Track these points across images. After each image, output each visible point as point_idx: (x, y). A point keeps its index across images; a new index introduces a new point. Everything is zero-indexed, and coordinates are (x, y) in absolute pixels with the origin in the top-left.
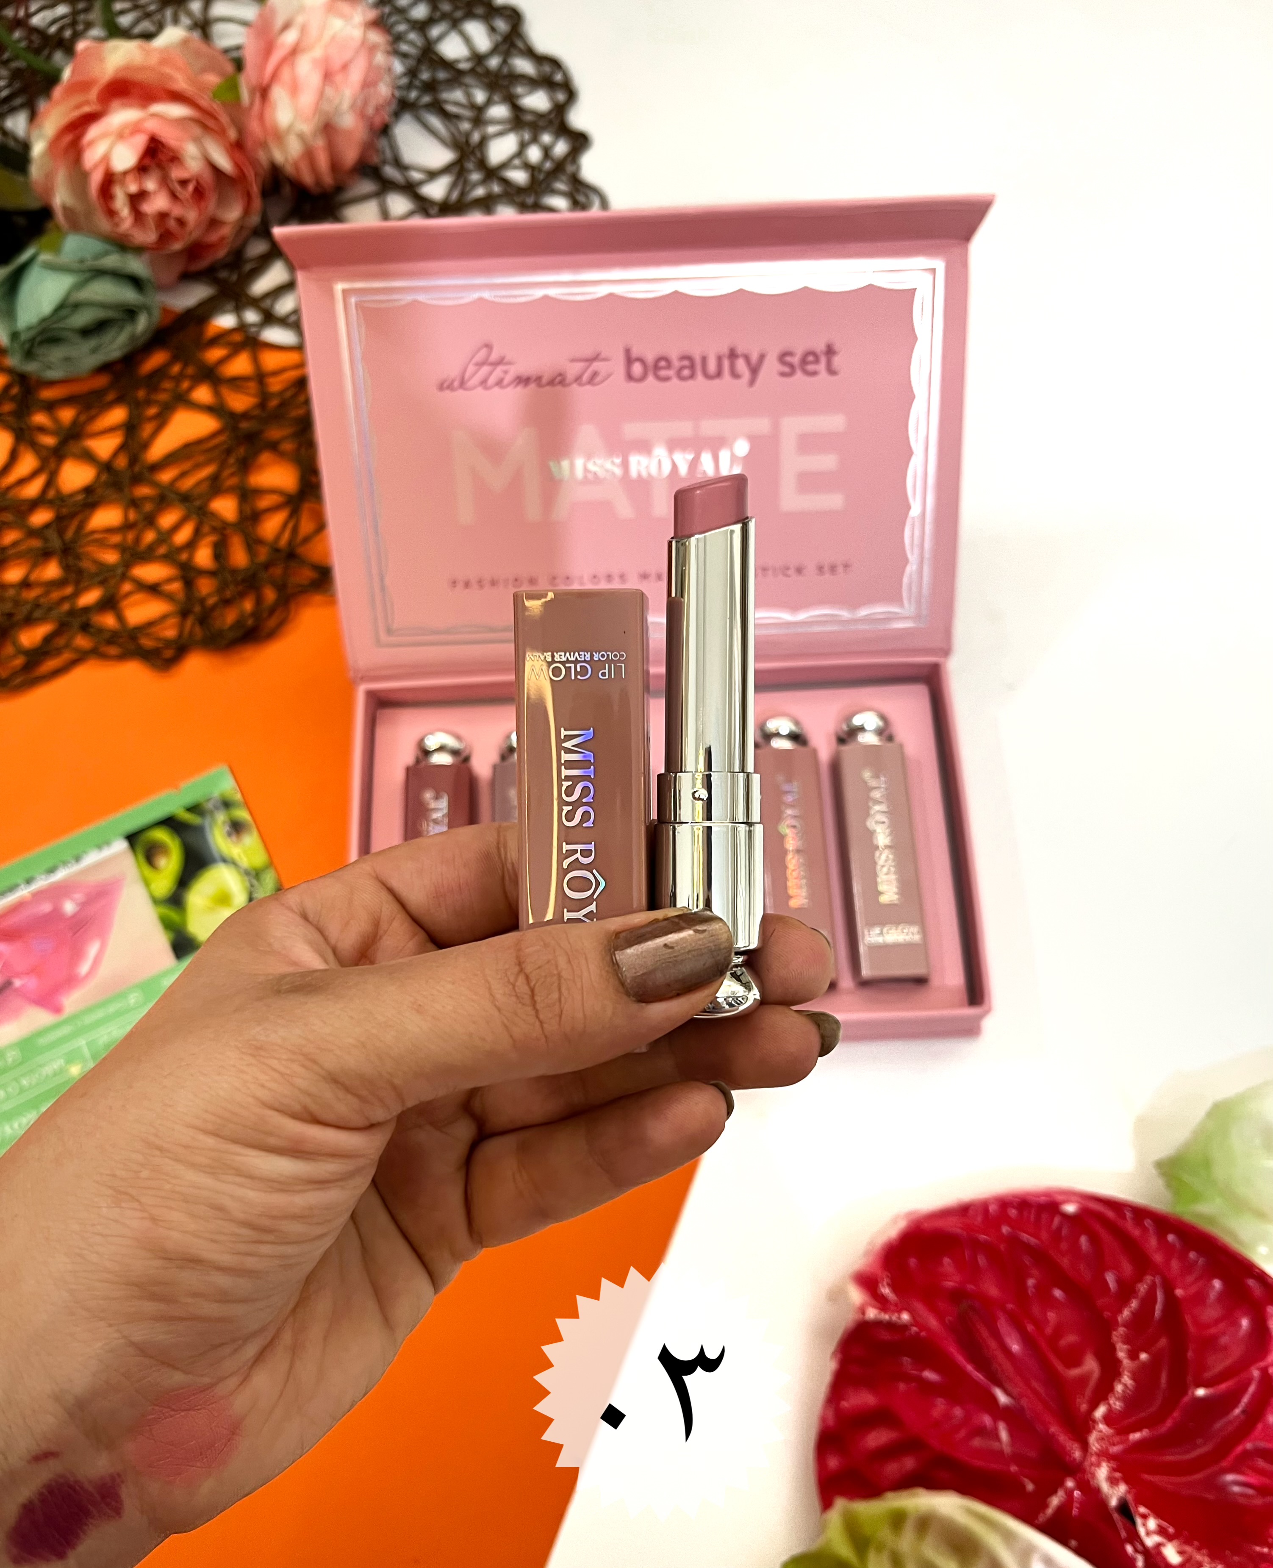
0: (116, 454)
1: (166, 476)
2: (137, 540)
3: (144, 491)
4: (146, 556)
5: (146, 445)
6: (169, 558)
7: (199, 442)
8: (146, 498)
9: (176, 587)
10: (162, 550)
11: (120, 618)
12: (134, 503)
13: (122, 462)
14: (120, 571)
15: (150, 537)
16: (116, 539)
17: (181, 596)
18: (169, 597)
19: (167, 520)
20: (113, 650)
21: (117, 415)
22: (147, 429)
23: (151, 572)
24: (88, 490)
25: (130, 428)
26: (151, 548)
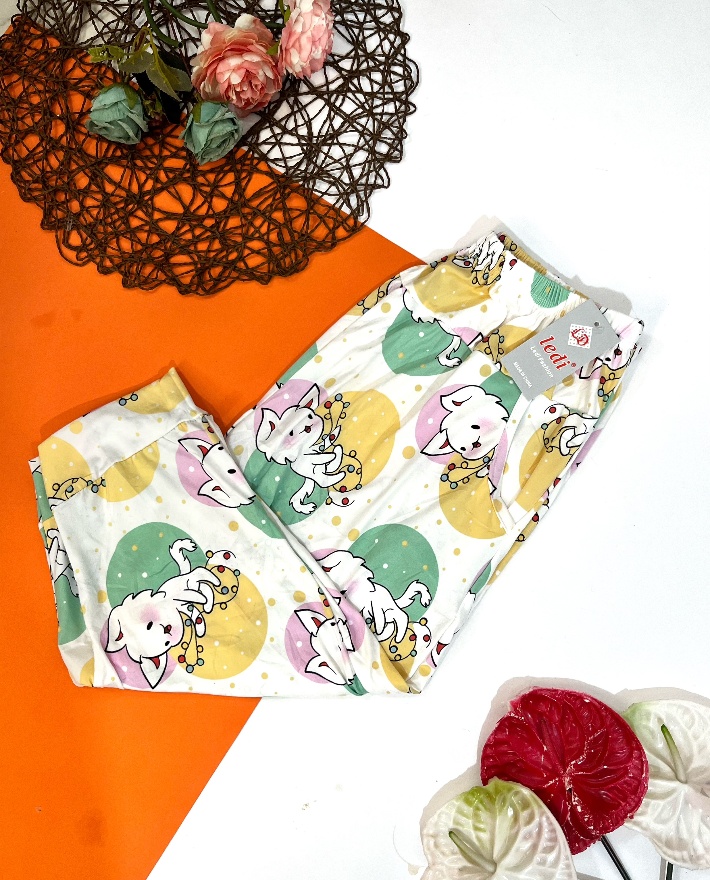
0: (233, 194)
1: (255, 203)
2: (247, 231)
3: (247, 210)
4: (251, 238)
5: (244, 190)
6: (260, 238)
7: (265, 187)
8: (247, 213)
9: (266, 250)
10: (257, 235)
11: (246, 264)
12: (244, 216)
13: (237, 197)
14: (243, 245)
15: (252, 230)
16: (239, 231)
17: (267, 254)
18: (263, 255)
19: (258, 222)
20: (246, 278)
21: (230, 177)
22: (244, 183)
23: (256, 245)
24: (225, 211)
25: (237, 183)
26: (253, 235)
